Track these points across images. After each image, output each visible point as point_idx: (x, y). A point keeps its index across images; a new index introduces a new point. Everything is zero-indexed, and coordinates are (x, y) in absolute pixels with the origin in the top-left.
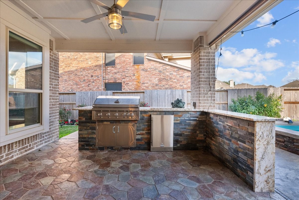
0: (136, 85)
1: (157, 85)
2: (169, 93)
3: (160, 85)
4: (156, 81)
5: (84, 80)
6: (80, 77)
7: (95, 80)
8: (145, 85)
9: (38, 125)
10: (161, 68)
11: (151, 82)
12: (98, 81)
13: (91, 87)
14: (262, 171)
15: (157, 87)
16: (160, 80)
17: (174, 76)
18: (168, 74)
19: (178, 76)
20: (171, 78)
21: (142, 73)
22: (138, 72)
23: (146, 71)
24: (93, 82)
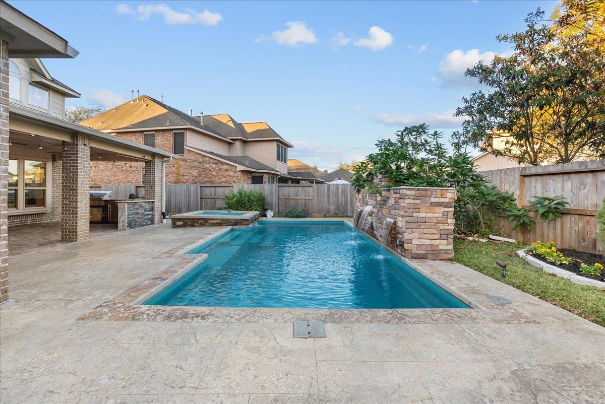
0: (176, 177)
1: (196, 178)
2: (185, 187)
3: (199, 178)
4: (195, 173)
5: (122, 171)
6: (117, 166)
7: (134, 171)
8: (186, 177)
9: (43, 207)
10: (201, 159)
11: (190, 175)
12: (137, 172)
13: (130, 179)
14: (121, 222)
15: (196, 180)
16: (199, 173)
17: (213, 168)
18: (207, 166)
19: (217, 168)
20: (210, 171)
21: (182, 164)
22: (178, 162)
23: (186, 162)
24: (132, 173)
